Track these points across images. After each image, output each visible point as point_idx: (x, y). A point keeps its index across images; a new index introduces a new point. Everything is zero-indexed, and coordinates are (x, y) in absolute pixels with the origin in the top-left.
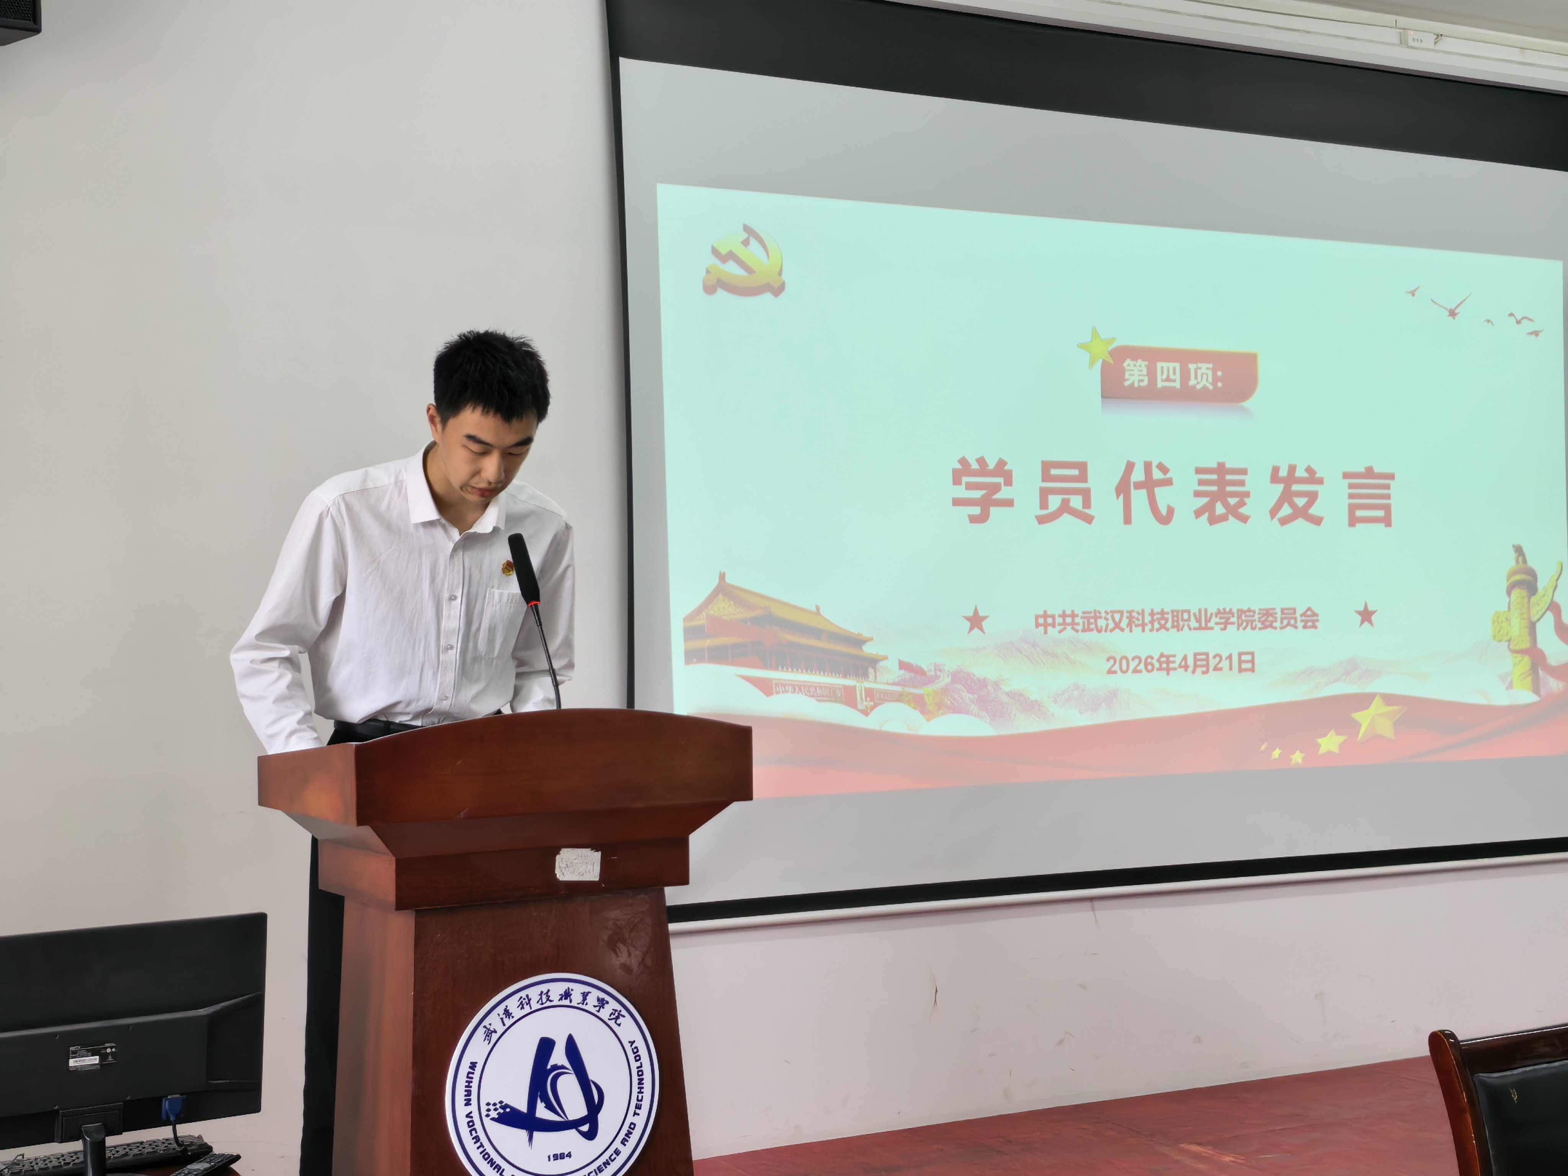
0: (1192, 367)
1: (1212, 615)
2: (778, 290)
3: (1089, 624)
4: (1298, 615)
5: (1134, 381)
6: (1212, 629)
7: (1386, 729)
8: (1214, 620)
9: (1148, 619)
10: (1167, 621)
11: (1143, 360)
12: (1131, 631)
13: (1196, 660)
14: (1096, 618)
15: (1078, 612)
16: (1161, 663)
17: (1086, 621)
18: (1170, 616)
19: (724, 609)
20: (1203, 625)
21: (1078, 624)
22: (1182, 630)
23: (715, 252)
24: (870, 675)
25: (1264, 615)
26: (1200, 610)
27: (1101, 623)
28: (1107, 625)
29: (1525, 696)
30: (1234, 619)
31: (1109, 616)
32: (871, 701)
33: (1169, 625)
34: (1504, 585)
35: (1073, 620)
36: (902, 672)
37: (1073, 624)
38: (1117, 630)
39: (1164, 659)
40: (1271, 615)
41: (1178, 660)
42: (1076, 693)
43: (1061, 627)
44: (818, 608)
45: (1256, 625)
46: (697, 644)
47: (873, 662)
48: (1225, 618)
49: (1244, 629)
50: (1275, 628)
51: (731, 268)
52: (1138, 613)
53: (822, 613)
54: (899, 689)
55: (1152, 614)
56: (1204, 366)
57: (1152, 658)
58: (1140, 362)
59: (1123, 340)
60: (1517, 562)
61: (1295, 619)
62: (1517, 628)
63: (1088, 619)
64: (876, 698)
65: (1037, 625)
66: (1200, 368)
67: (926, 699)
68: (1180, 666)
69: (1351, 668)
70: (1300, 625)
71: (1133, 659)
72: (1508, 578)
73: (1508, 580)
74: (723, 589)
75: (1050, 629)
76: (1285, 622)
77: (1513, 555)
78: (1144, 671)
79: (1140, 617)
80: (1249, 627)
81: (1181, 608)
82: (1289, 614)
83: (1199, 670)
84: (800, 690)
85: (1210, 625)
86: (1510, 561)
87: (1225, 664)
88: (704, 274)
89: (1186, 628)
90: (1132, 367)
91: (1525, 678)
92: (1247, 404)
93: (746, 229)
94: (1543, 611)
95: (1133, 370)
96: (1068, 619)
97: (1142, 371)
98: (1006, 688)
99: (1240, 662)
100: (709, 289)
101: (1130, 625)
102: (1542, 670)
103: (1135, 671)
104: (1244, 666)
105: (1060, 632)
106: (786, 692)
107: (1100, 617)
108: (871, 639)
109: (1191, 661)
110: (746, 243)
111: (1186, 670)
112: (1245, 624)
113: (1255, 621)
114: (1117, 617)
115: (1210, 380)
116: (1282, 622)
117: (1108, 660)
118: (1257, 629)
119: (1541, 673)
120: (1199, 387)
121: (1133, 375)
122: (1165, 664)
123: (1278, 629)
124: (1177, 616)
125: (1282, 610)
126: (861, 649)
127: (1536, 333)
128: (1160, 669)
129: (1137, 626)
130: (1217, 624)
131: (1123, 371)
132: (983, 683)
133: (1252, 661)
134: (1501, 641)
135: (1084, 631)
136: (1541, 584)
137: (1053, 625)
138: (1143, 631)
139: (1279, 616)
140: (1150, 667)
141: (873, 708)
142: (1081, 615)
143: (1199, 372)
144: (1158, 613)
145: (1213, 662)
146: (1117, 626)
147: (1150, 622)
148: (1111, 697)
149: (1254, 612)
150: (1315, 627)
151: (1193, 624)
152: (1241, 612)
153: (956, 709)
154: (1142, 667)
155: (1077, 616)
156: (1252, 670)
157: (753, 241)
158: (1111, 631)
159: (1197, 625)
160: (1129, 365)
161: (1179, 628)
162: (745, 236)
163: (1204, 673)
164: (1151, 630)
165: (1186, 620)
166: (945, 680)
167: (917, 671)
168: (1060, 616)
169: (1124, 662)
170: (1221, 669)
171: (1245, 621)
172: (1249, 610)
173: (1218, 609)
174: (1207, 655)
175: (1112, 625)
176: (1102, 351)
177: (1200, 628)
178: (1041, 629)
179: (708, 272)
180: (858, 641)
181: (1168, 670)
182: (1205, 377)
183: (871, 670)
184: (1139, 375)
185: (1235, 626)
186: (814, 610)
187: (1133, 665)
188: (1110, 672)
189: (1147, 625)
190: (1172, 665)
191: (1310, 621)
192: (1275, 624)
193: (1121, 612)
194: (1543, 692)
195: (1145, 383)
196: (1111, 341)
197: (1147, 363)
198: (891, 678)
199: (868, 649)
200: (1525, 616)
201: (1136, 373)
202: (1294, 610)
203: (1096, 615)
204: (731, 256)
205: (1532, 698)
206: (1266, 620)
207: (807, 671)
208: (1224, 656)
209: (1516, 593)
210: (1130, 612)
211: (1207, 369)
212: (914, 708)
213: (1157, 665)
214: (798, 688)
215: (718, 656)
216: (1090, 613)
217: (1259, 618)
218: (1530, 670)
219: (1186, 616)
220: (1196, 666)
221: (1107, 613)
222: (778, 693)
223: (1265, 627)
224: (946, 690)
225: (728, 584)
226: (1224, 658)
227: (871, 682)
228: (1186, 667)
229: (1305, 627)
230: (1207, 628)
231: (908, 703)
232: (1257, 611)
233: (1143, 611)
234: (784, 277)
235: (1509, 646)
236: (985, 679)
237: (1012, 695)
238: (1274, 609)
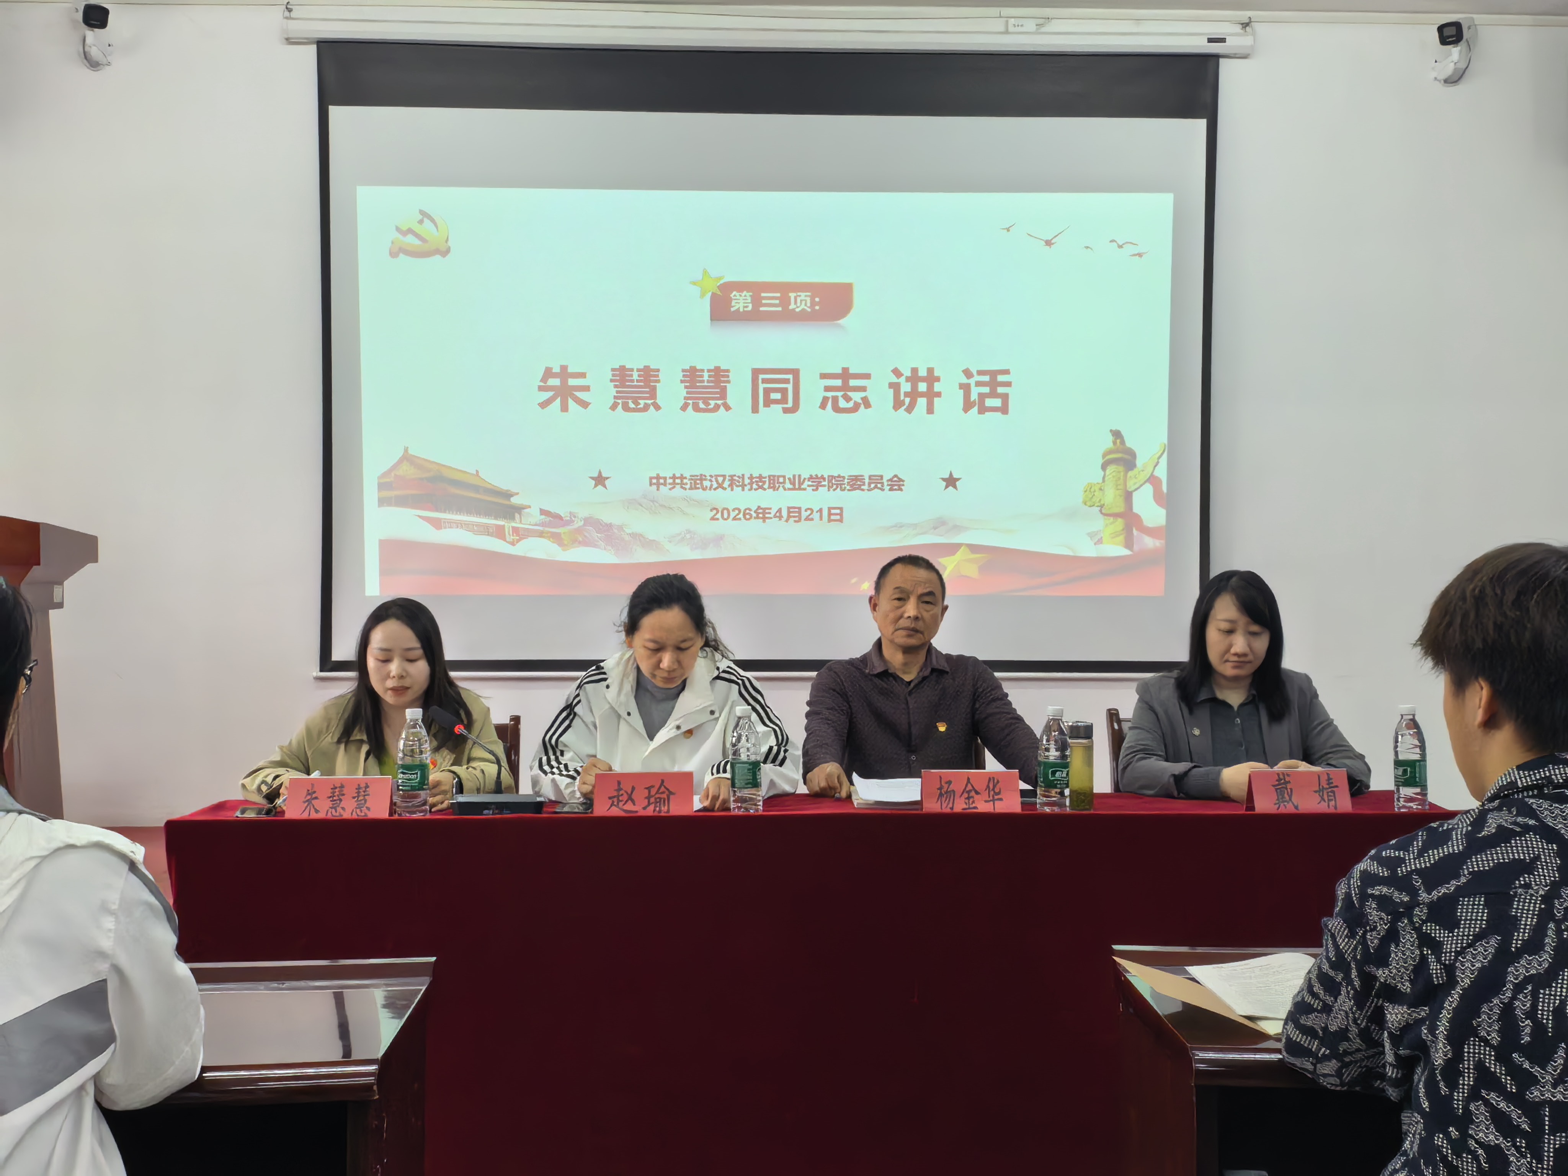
0: (792, 295)
1: (805, 479)
2: (445, 253)
3: (696, 483)
4: (885, 480)
5: (739, 308)
6: (805, 489)
7: (972, 571)
8: (807, 483)
9: (747, 481)
10: (764, 482)
11: (747, 292)
12: (732, 490)
13: (789, 512)
14: (701, 480)
15: (687, 475)
16: (758, 514)
17: (693, 482)
18: (767, 480)
19: (406, 470)
20: (797, 486)
21: (686, 484)
22: (777, 490)
23: (398, 229)
24: (516, 519)
25: (853, 480)
26: (794, 476)
27: (707, 483)
28: (712, 486)
29: (1115, 550)
30: (826, 483)
31: (713, 479)
32: (516, 536)
33: (766, 486)
34: (1101, 461)
35: (682, 481)
36: (543, 517)
37: (682, 484)
38: (720, 489)
39: (760, 511)
40: (860, 480)
41: (773, 512)
42: (688, 536)
43: (671, 486)
44: (477, 471)
45: (845, 488)
46: (386, 494)
47: (519, 509)
48: (817, 481)
49: (834, 490)
50: (863, 490)
51: (411, 240)
52: (739, 477)
53: (480, 475)
54: (541, 528)
55: (751, 478)
56: (803, 294)
57: (750, 510)
58: (745, 293)
59: (730, 277)
60: (1114, 443)
61: (882, 483)
62: (1111, 497)
63: (695, 481)
64: (521, 534)
65: (651, 484)
66: (800, 296)
67: (563, 536)
68: (775, 516)
69: (939, 524)
70: (887, 488)
71: (734, 510)
72: (1104, 456)
73: (1103, 458)
74: (407, 458)
75: (662, 487)
76: (873, 486)
77: (1110, 438)
78: (743, 518)
79: (741, 480)
80: (839, 489)
81: (777, 474)
82: (876, 481)
83: (792, 520)
84: (462, 527)
85: (802, 487)
86: (1108, 442)
87: (816, 516)
88: (390, 244)
89: (781, 489)
90: (738, 297)
91: (1117, 536)
92: (841, 322)
93: (422, 212)
94: (1141, 483)
95: (739, 299)
96: (678, 481)
97: (746, 299)
98: (628, 531)
99: (830, 514)
100: (394, 254)
101: (731, 485)
102: (1136, 529)
103: (735, 519)
104: (833, 517)
105: (670, 489)
106: (451, 527)
107: (705, 480)
108: (517, 494)
109: (785, 513)
110: (421, 222)
111: (780, 519)
112: (835, 487)
113: (844, 484)
114: (720, 479)
115: (809, 305)
116: (869, 485)
117: (711, 510)
118: (846, 491)
119: (1135, 532)
120: (798, 310)
121: (739, 303)
122: (762, 514)
123: (866, 491)
124: (774, 480)
125: (870, 477)
126: (510, 501)
127: (1140, 255)
128: (757, 517)
129: (737, 486)
130: (809, 486)
131: (731, 300)
132: (610, 526)
133: (841, 514)
134: (1093, 506)
135: (691, 489)
136: (1139, 462)
137: (665, 484)
138: (743, 490)
139: (867, 481)
140: (748, 517)
141: (518, 541)
142: (688, 477)
143: (799, 300)
144: (756, 477)
145: (804, 514)
146: (720, 486)
147: (749, 484)
148: (719, 539)
149: (844, 477)
150: (901, 490)
151: (788, 485)
152: (831, 477)
153: (586, 543)
154: (741, 516)
155: (686, 478)
156: (841, 521)
157: (426, 220)
158: (715, 489)
159: (791, 487)
160: (735, 296)
161: (774, 488)
162: (421, 217)
163: (795, 521)
164: (751, 489)
165: (781, 483)
166: (579, 524)
167: (558, 517)
168: (670, 478)
169: (725, 512)
170: (812, 519)
171: (835, 484)
172: (839, 476)
173: (811, 476)
174: (800, 508)
175: (715, 485)
176: (712, 287)
177: (794, 489)
178: (655, 487)
179: (392, 243)
180: (508, 495)
181: (764, 519)
182: (803, 303)
183: (517, 516)
184: (744, 303)
185: (826, 488)
186: (475, 473)
187: (733, 514)
188: (713, 519)
189: (746, 485)
190: (767, 516)
191: (896, 485)
192: (863, 487)
193: (724, 476)
194: (1136, 548)
195: (750, 308)
196: (720, 278)
197: (751, 294)
198: (533, 521)
199: (515, 500)
200: (1120, 487)
201: (741, 301)
202: (882, 477)
203: (702, 478)
204: (410, 231)
205: (1126, 552)
206: (854, 484)
207: (467, 514)
208: (816, 509)
209: (1111, 469)
210: (732, 476)
211: (806, 296)
212: (553, 542)
213: (754, 515)
214: (460, 525)
215: (402, 502)
216: (697, 476)
217: (848, 482)
218: (1123, 530)
219: (781, 480)
220: (789, 517)
221: (711, 476)
222: (445, 528)
223: (855, 489)
224: (579, 531)
225: (411, 455)
226: (815, 511)
227: (516, 523)
228: (780, 517)
229: (891, 490)
230: (800, 489)
231: (548, 538)
232: (847, 477)
233: (743, 475)
234: (450, 244)
235: (1101, 511)
236: (611, 523)
237: (634, 536)
238: (863, 476)
